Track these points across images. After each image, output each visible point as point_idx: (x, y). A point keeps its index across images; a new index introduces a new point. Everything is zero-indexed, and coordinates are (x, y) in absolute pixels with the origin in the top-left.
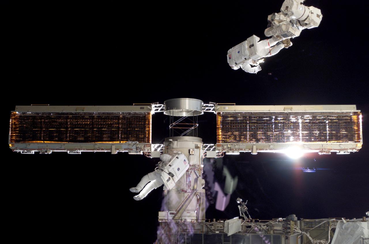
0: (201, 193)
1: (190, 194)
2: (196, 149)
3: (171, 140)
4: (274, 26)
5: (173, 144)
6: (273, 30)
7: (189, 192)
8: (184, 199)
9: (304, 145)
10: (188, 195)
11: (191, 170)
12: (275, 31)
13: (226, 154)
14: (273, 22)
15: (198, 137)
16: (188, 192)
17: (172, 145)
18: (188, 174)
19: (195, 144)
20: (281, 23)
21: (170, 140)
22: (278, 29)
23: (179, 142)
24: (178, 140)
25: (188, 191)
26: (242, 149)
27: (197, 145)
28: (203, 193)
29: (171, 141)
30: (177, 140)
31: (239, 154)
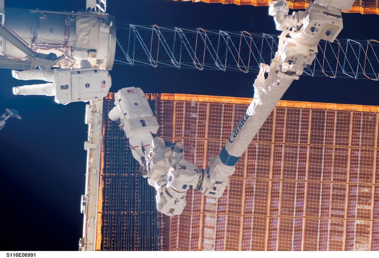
0: (31, 64)
1: (30, 47)
2: (96, 60)
3: (111, 25)
4: (165, 150)
5: (105, 27)
6: (159, 148)
7: (32, 46)
8: (23, 39)
9: (93, 218)
10: (28, 45)
11: (66, 52)
12: (157, 151)
13: (87, 105)
14: (169, 148)
15: (114, 64)
16: (32, 44)
17: (104, 25)
18: (60, 47)
19: (103, 60)
20: (167, 160)
21: (111, 23)
22: (159, 155)
23: (108, 36)
24: (110, 35)
25: (34, 44)
26: (92, 127)
27: (102, 63)
28: (30, 66)
29: (109, 24)
30: (110, 33)
31: (86, 123)
